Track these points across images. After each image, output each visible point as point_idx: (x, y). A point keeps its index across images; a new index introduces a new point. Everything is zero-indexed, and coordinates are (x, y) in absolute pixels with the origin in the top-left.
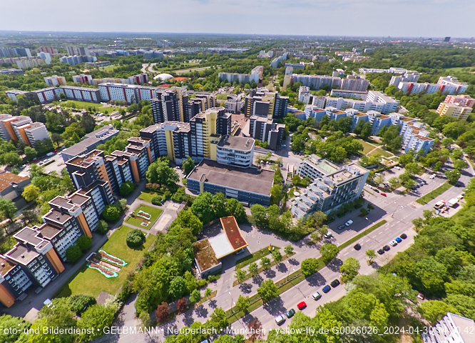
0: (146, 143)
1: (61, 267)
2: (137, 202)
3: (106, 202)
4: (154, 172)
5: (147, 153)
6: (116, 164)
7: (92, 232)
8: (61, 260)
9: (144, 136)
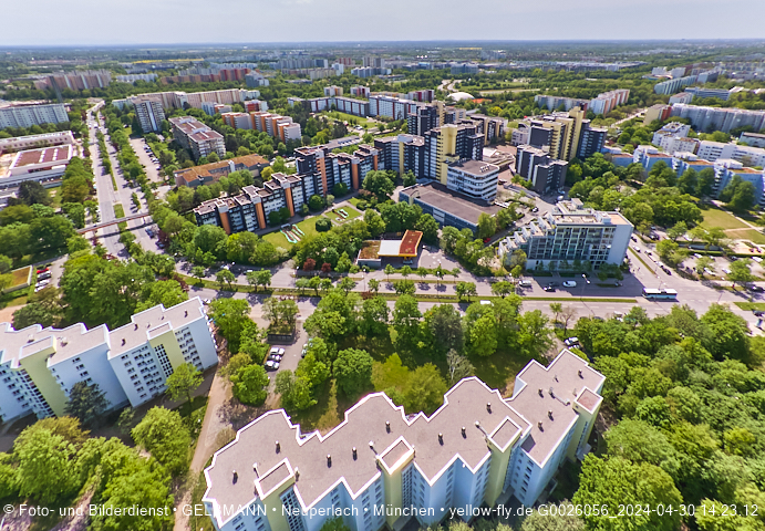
0: (374, 151)
1: (263, 224)
2: (344, 203)
3: (316, 191)
4: (370, 181)
5: (373, 162)
6: (336, 162)
7: (295, 213)
8: (266, 220)
9: (378, 145)
